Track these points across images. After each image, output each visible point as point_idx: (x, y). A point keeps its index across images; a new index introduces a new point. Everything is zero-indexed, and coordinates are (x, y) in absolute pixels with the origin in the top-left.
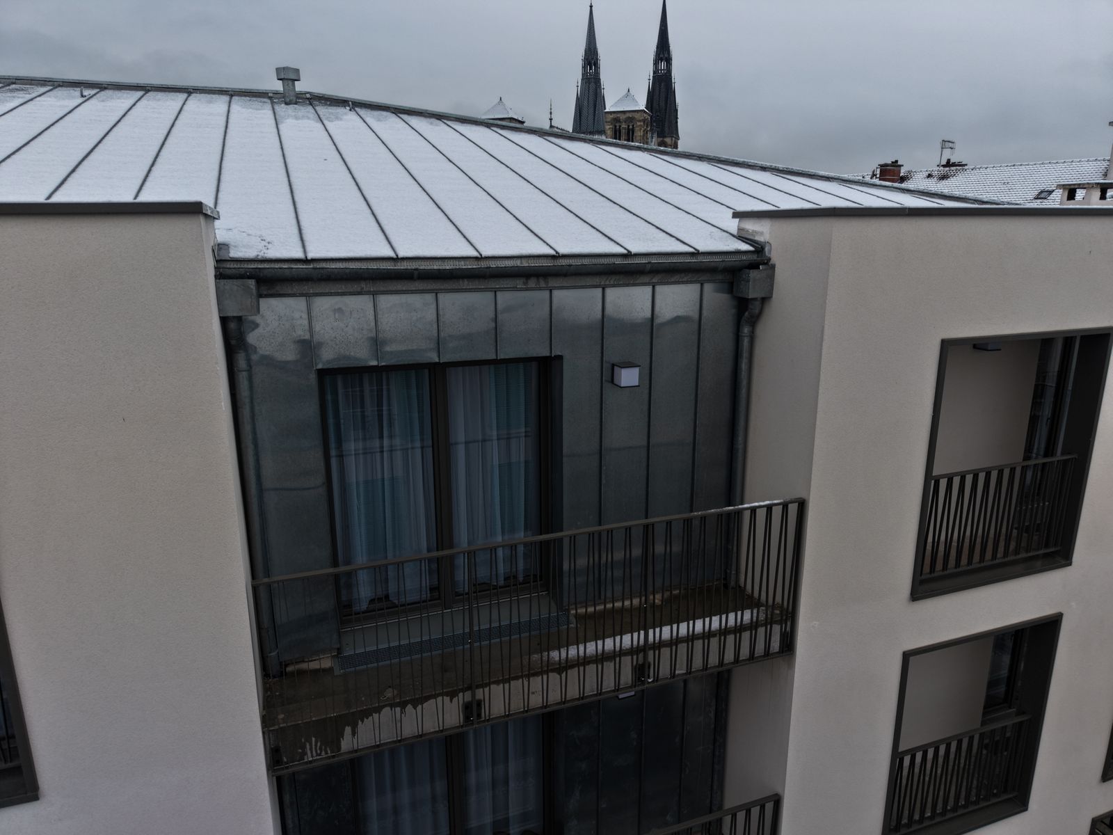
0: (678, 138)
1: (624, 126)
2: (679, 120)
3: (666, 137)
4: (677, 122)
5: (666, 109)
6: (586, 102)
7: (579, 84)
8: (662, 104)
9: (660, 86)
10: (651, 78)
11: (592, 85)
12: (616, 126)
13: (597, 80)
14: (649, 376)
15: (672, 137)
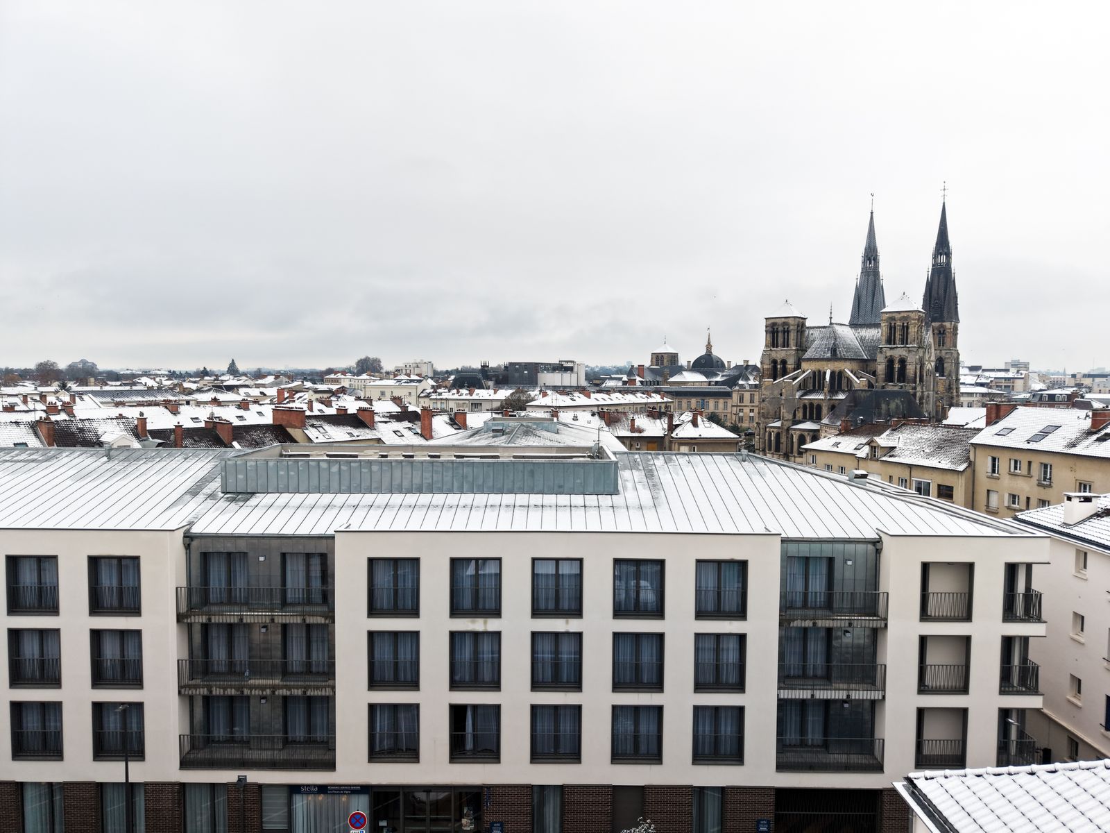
0: (958, 320)
1: (899, 323)
2: (958, 306)
3: (944, 321)
4: (957, 308)
5: (945, 297)
6: (865, 292)
7: (859, 277)
8: (941, 292)
9: (939, 277)
10: (930, 270)
11: (871, 278)
12: (891, 324)
13: (876, 273)
14: (855, 563)
15: (952, 321)
